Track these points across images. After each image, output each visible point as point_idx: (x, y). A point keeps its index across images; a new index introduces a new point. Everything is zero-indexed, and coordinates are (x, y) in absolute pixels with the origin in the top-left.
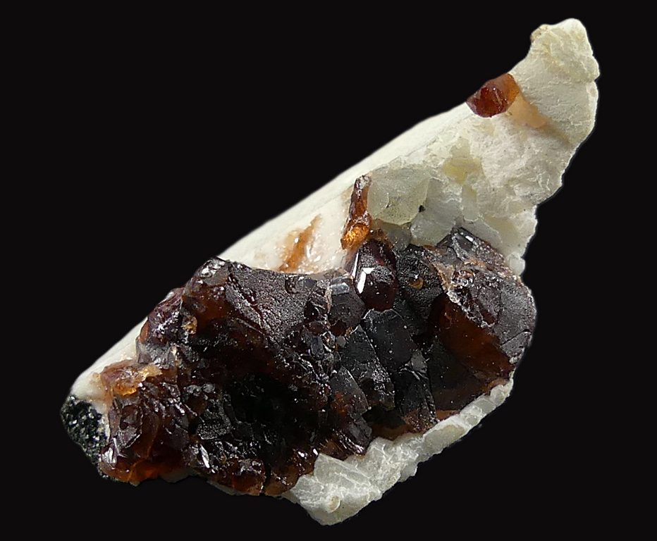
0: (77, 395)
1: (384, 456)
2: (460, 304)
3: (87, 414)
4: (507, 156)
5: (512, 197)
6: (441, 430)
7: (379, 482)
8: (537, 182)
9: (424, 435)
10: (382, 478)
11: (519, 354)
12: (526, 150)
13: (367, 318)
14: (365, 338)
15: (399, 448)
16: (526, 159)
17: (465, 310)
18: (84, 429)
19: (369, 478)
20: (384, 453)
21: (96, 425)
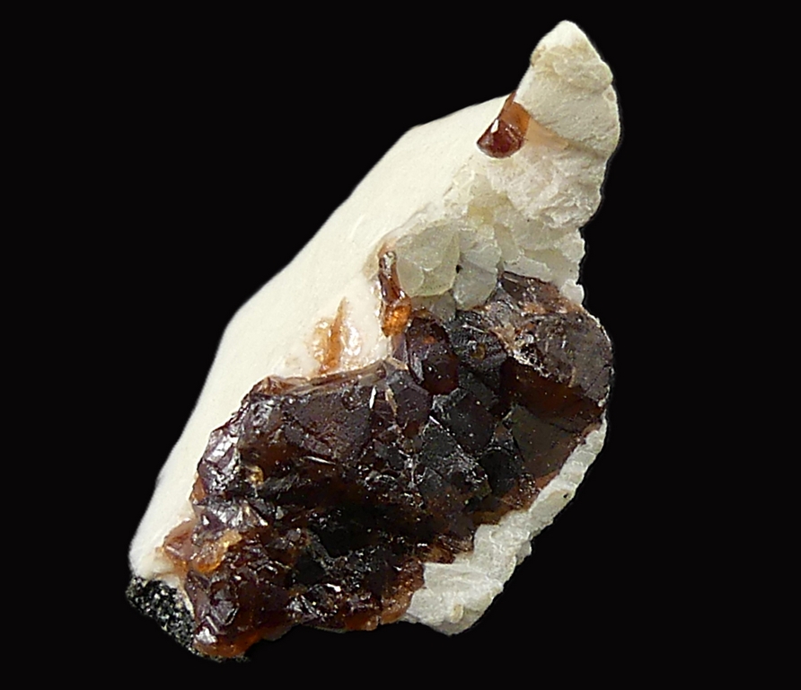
0: (143, 576)
1: (494, 546)
2: (530, 364)
3: (159, 593)
4: (535, 186)
5: (550, 224)
6: (547, 500)
7: (497, 574)
8: (575, 205)
9: (530, 510)
10: (499, 569)
11: (605, 395)
12: (555, 175)
13: (436, 408)
14: (441, 430)
15: (508, 532)
16: (557, 184)
17: (539, 369)
18: (160, 609)
19: (485, 573)
20: (493, 541)
21: (172, 601)
